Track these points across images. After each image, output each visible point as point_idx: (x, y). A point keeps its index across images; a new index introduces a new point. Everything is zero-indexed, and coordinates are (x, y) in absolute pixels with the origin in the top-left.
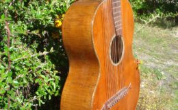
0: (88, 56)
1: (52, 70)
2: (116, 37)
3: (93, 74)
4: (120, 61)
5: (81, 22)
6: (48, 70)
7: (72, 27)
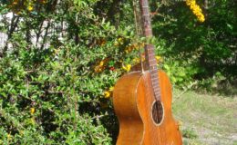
0: (134, 118)
1: (104, 133)
2: (156, 103)
3: (139, 132)
4: (162, 122)
5: (128, 92)
6: (101, 134)
7: (121, 96)
